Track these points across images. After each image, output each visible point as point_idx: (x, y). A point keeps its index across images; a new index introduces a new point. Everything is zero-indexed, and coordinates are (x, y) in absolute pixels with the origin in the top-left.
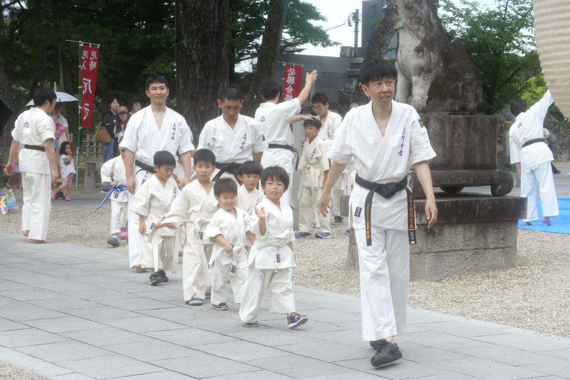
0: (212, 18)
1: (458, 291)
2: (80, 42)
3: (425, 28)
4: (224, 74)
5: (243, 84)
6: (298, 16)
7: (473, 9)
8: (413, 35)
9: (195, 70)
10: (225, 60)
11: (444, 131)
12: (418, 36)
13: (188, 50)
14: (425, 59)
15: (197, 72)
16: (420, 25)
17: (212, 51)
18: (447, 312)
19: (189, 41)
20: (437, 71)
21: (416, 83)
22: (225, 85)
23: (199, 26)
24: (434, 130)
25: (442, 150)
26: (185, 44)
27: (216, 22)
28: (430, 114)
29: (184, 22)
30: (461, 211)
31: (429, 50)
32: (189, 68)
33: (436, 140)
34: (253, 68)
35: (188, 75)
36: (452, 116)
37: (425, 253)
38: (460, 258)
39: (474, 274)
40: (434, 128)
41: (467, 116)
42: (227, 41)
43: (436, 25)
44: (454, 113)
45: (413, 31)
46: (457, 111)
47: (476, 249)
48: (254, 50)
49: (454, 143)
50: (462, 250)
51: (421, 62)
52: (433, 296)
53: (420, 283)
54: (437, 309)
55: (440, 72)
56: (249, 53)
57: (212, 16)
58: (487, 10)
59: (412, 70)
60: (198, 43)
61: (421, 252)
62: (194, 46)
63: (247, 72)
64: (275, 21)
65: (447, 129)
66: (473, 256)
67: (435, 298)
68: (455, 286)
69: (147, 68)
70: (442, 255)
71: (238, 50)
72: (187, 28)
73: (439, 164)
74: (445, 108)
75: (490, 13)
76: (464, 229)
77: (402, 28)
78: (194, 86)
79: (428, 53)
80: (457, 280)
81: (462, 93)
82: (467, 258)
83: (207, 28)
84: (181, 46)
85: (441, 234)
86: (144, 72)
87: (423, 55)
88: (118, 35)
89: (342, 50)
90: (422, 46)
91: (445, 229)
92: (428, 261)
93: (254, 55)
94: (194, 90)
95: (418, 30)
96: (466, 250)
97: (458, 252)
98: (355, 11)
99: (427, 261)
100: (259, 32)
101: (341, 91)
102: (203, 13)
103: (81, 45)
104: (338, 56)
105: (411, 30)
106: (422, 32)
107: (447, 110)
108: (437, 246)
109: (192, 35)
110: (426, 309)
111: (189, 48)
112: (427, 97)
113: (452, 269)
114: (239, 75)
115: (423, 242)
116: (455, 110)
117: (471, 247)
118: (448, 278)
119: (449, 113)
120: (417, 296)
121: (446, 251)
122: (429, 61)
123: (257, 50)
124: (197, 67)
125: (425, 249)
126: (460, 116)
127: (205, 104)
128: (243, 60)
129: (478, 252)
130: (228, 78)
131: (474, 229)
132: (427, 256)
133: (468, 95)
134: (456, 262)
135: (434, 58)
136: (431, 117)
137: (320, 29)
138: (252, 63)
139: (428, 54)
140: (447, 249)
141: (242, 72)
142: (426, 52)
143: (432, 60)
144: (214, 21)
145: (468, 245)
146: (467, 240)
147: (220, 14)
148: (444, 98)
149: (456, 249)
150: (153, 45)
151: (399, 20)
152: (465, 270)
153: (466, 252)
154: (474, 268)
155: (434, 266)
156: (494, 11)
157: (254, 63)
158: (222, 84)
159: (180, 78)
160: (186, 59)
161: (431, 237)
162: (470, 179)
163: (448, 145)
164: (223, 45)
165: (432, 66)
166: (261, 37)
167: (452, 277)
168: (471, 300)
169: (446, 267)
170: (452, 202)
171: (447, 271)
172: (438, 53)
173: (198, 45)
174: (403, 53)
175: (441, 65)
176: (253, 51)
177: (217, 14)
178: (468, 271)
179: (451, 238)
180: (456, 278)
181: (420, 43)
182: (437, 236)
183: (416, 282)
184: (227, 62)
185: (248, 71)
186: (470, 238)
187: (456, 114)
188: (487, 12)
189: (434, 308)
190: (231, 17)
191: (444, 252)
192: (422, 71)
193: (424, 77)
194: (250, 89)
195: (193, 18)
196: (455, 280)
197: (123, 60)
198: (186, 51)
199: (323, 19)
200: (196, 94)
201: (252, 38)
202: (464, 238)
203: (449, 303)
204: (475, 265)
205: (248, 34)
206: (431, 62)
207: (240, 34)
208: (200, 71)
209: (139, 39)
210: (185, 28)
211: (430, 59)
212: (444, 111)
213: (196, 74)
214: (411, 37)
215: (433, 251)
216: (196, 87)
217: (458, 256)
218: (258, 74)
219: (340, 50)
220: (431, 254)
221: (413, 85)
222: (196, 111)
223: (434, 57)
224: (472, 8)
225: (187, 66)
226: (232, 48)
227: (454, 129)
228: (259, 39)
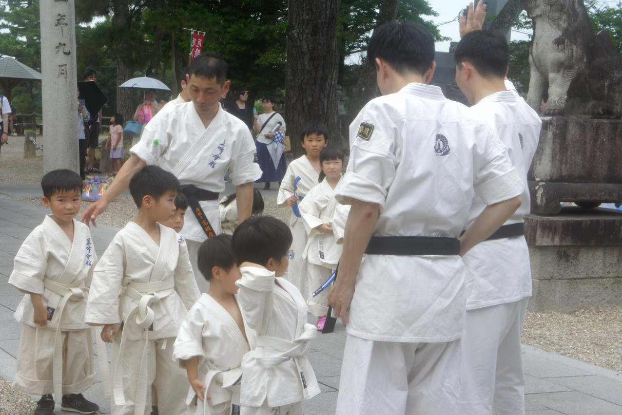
0: (324, 9)
1: (597, 329)
2: (192, 29)
3: (568, 17)
4: (333, 65)
5: (352, 76)
6: (410, 11)
7: (591, 7)
8: (552, 25)
9: (304, 61)
10: (335, 51)
11: (585, 137)
12: (558, 25)
13: (298, 40)
14: (565, 53)
15: (306, 63)
16: (562, 13)
17: (322, 42)
18: (590, 362)
19: (300, 31)
20: (579, 68)
21: (554, 81)
22: (334, 76)
23: (310, 16)
24: (572, 135)
25: (581, 159)
26: (296, 34)
27: (328, 12)
28: (569, 117)
29: (296, 11)
30: (602, 232)
31: (571, 42)
32: (298, 58)
33: (574, 148)
34: (363, 61)
35: (297, 66)
36: (596, 121)
37: (557, 279)
38: (598, 286)
39: (614, 307)
40: (573, 133)
41: (613, 121)
42: (338, 34)
43: (581, 14)
44: (598, 116)
45: (554, 20)
46: (601, 115)
47: (618, 277)
48: (365, 44)
49: (596, 152)
50: (601, 277)
51: (561, 56)
52: (567, 334)
53: (550, 315)
54: (575, 355)
55: (583, 68)
56: (359, 46)
57: (324, 6)
58: (606, 8)
59: (549, 65)
60: (307, 34)
61: (552, 278)
62: (305, 36)
63: (356, 65)
64: (387, 14)
65: (589, 135)
66: (614, 285)
67: (570, 337)
68: (593, 321)
69: (259, 58)
70: (577, 282)
71: (349, 43)
72: (298, 19)
73: (577, 175)
74: (586, 111)
75: (609, 11)
76: (605, 254)
77: (540, 16)
78: (302, 77)
79: (570, 45)
80: (593, 313)
81: (608, 93)
82: (607, 288)
83: (319, 19)
84: (291, 36)
85: (576, 258)
86: (256, 62)
87: (564, 49)
88: (233, 26)
89: (452, 46)
90: (564, 38)
91: (581, 253)
92: (560, 289)
93: (364, 49)
94: (302, 81)
95: (560, 18)
96: (606, 278)
97: (596, 280)
98: (466, 8)
99: (558, 289)
100: (370, 26)
101: (449, 86)
102: (315, 3)
103: (192, 33)
104: (448, 51)
105: (551, 19)
106: (564, 22)
107: (589, 114)
108: (571, 271)
109: (303, 25)
110: (562, 354)
111: (299, 38)
112: (566, 97)
113: (588, 300)
114: (348, 67)
115: (555, 266)
116: (599, 114)
117: (612, 275)
118: (582, 310)
119: (591, 116)
120: (548, 333)
121: (582, 279)
122: (570, 56)
123: (367, 43)
124: (307, 58)
125: (556, 274)
126: (605, 121)
127: (313, 95)
128: (353, 53)
129: (620, 281)
130: (338, 70)
131: (616, 254)
132: (559, 283)
133: (615, 96)
134: (593, 292)
135: (577, 52)
136: (570, 121)
137: (431, 24)
138: (362, 56)
139: (570, 48)
140: (583, 275)
141: (352, 64)
142: (567, 45)
143: (574, 54)
144: (326, 12)
145: (609, 272)
146: (607, 266)
147: (333, 4)
148: (585, 99)
149: (594, 276)
150: (266, 36)
151: (537, 7)
152: (603, 302)
153: (605, 280)
154: (614, 300)
155: (566, 295)
156: (613, 9)
157: (364, 56)
158: (330, 76)
159: (289, 68)
160: (296, 50)
161: (564, 261)
162: (614, 195)
163: (588, 154)
164: (334, 36)
165: (574, 61)
166: (372, 31)
167: (588, 309)
168: (616, 344)
169: (581, 296)
170: (592, 221)
171: (582, 302)
172: (582, 46)
173: (309, 35)
174: (540, 45)
175: (585, 60)
176: (363, 45)
177: (329, 4)
178: (608, 302)
179: (588, 263)
180: (592, 310)
181: (561, 34)
182: (572, 260)
183: (544, 313)
184: (336, 54)
185: (357, 63)
186: (611, 264)
187: (599, 118)
188: (605, 9)
189: (572, 354)
190: (343, 10)
191: (579, 279)
192: (560, 66)
193: (564, 74)
194: (359, 81)
195: (305, 8)
196: (591, 313)
197: (237, 50)
198: (296, 41)
199: (435, 14)
200: (304, 84)
201: (362, 32)
202: (604, 264)
203: (589, 347)
204: (616, 296)
205: (359, 27)
206: (572, 56)
207: (351, 27)
208: (309, 62)
209: (254, 30)
210: (296, 18)
211: (572, 53)
212: (585, 114)
213: (305, 65)
214: (550, 27)
215: (567, 277)
216: (304, 78)
217: (595, 285)
218: (367, 67)
219: (449, 46)
220: (564, 281)
221: (549, 83)
222: (303, 103)
223: (576, 50)
224: (590, 5)
225: (297, 56)
226: (343, 41)
227: (597, 135)
228: (369, 33)
